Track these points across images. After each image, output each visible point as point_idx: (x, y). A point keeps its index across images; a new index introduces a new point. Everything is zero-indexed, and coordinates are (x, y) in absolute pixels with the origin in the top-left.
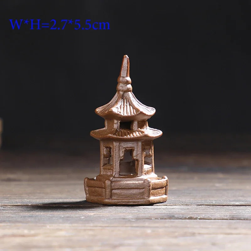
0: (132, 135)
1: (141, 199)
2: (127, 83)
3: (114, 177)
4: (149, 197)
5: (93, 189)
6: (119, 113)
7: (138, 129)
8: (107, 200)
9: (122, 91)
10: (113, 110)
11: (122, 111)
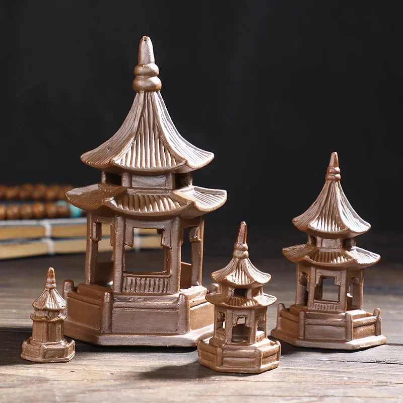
0: (245, 305)
1: (251, 368)
2: (244, 249)
3: (226, 344)
4: (260, 366)
5: (206, 353)
6: (233, 282)
7: (252, 297)
8: (218, 367)
9: (238, 258)
10: (228, 279)
11: (237, 280)
